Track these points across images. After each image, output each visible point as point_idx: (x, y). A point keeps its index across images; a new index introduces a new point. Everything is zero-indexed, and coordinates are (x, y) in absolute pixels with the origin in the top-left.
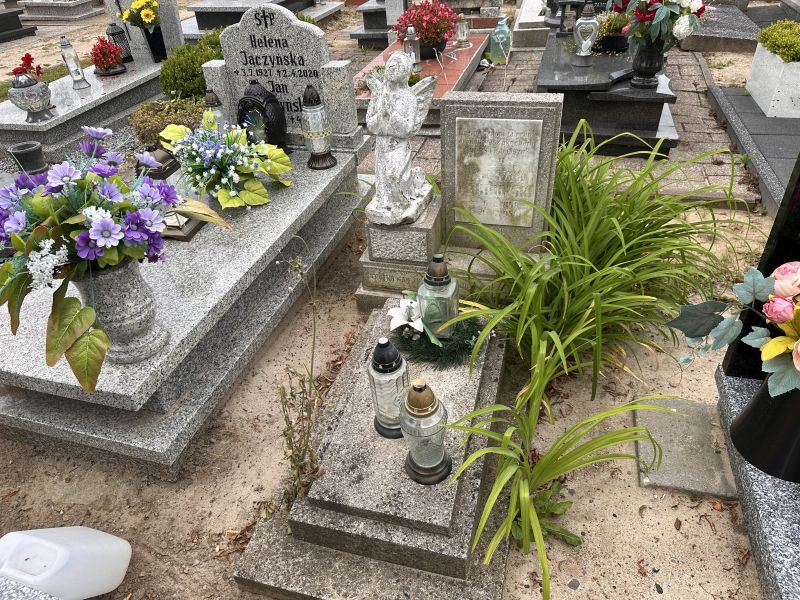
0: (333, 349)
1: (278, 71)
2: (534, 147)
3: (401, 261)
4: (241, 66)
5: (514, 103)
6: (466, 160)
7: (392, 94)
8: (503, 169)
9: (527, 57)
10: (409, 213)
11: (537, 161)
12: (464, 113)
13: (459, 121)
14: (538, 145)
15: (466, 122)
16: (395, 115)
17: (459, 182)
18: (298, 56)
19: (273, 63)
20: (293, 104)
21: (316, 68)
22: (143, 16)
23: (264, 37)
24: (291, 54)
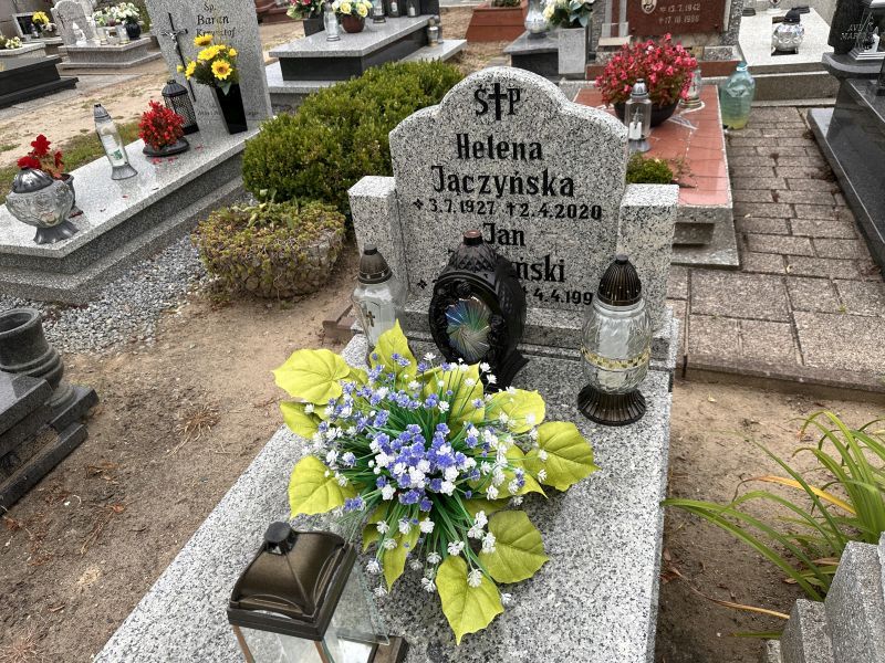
1: (511, 206)
4: (428, 193)
18: (561, 177)
19: (500, 191)
20: (533, 267)
21: (598, 203)
22: (215, 71)
23: (490, 139)
24: (545, 173)
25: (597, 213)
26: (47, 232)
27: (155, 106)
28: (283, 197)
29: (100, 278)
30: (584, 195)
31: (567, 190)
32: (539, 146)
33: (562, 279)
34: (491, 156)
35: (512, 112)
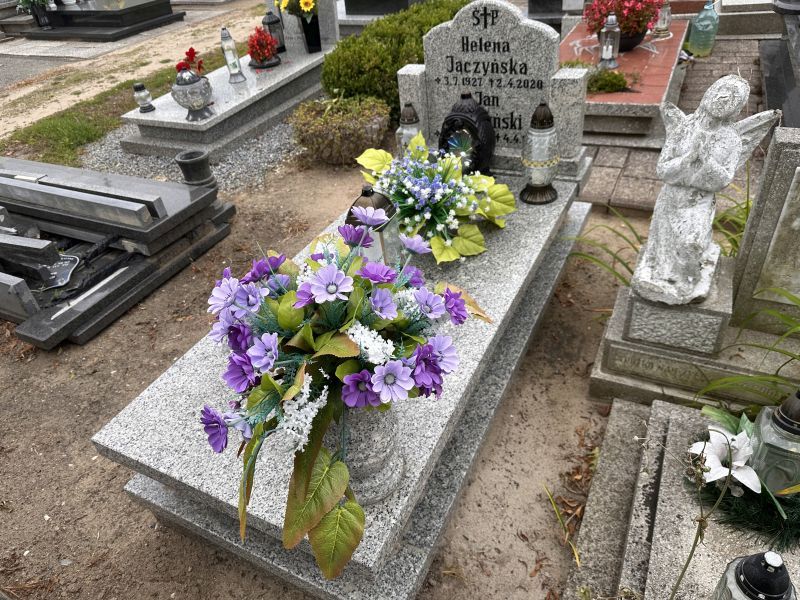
0: (564, 453)
1: (491, 81)
3: (670, 347)
4: (444, 73)
6: (797, 223)
7: (710, 133)
9: (732, 47)
10: (701, 290)
16: (712, 162)
18: (520, 63)
19: (486, 71)
20: (503, 120)
21: (541, 78)
22: (302, 5)
23: (481, 40)
24: (511, 60)
25: (540, 85)
26: (195, 113)
27: (258, 31)
28: (349, 94)
29: (226, 147)
30: (533, 73)
31: (523, 71)
32: (508, 44)
33: (520, 128)
34: (481, 49)
35: (493, 24)
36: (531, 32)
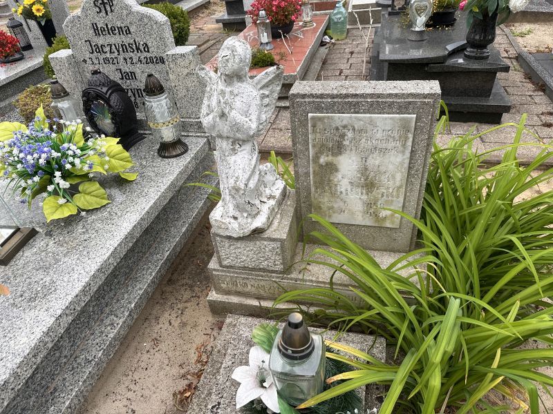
1: (125, 59)
2: (404, 146)
3: (253, 269)
4: (88, 55)
5: (379, 96)
6: (322, 160)
7: (228, 89)
8: (366, 169)
9: (360, 33)
10: (259, 222)
11: (407, 161)
12: (318, 109)
13: (313, 118)
14: (409, 143)
15: (320, 119)
16: (235, 115)
17: (315, 182)
18: (142, 43)
19: (118, 51)
21: (161, 55)
22: (34, 11)
23: (107, 25)
24: (135, 41)
25: (162, 61)
30: (154, 52)
31: (146, 50)
32: (128, 28)
34: (109, 33)
35: (112, 11)
36: (142, 17)
